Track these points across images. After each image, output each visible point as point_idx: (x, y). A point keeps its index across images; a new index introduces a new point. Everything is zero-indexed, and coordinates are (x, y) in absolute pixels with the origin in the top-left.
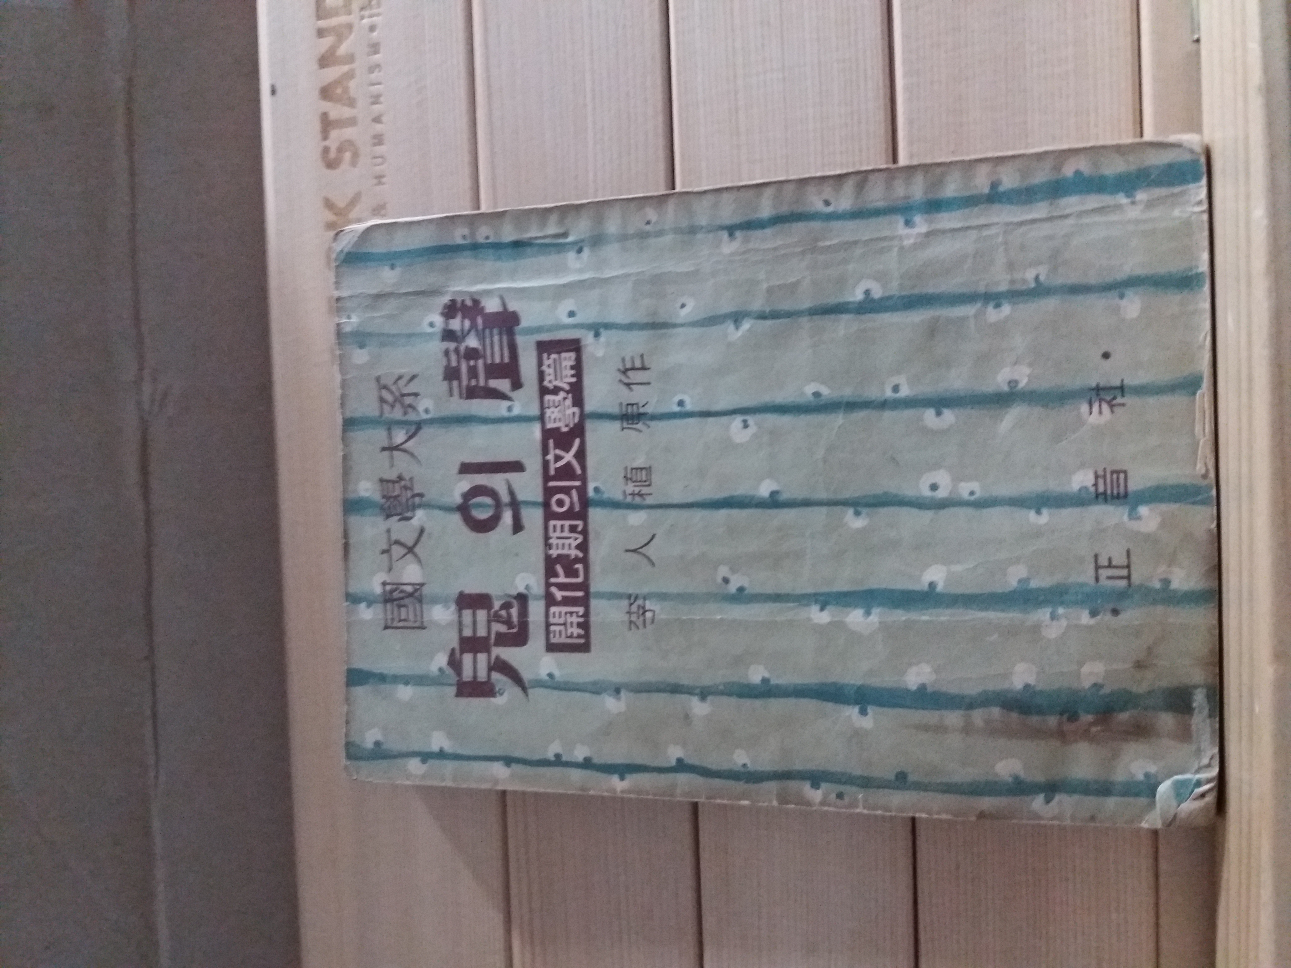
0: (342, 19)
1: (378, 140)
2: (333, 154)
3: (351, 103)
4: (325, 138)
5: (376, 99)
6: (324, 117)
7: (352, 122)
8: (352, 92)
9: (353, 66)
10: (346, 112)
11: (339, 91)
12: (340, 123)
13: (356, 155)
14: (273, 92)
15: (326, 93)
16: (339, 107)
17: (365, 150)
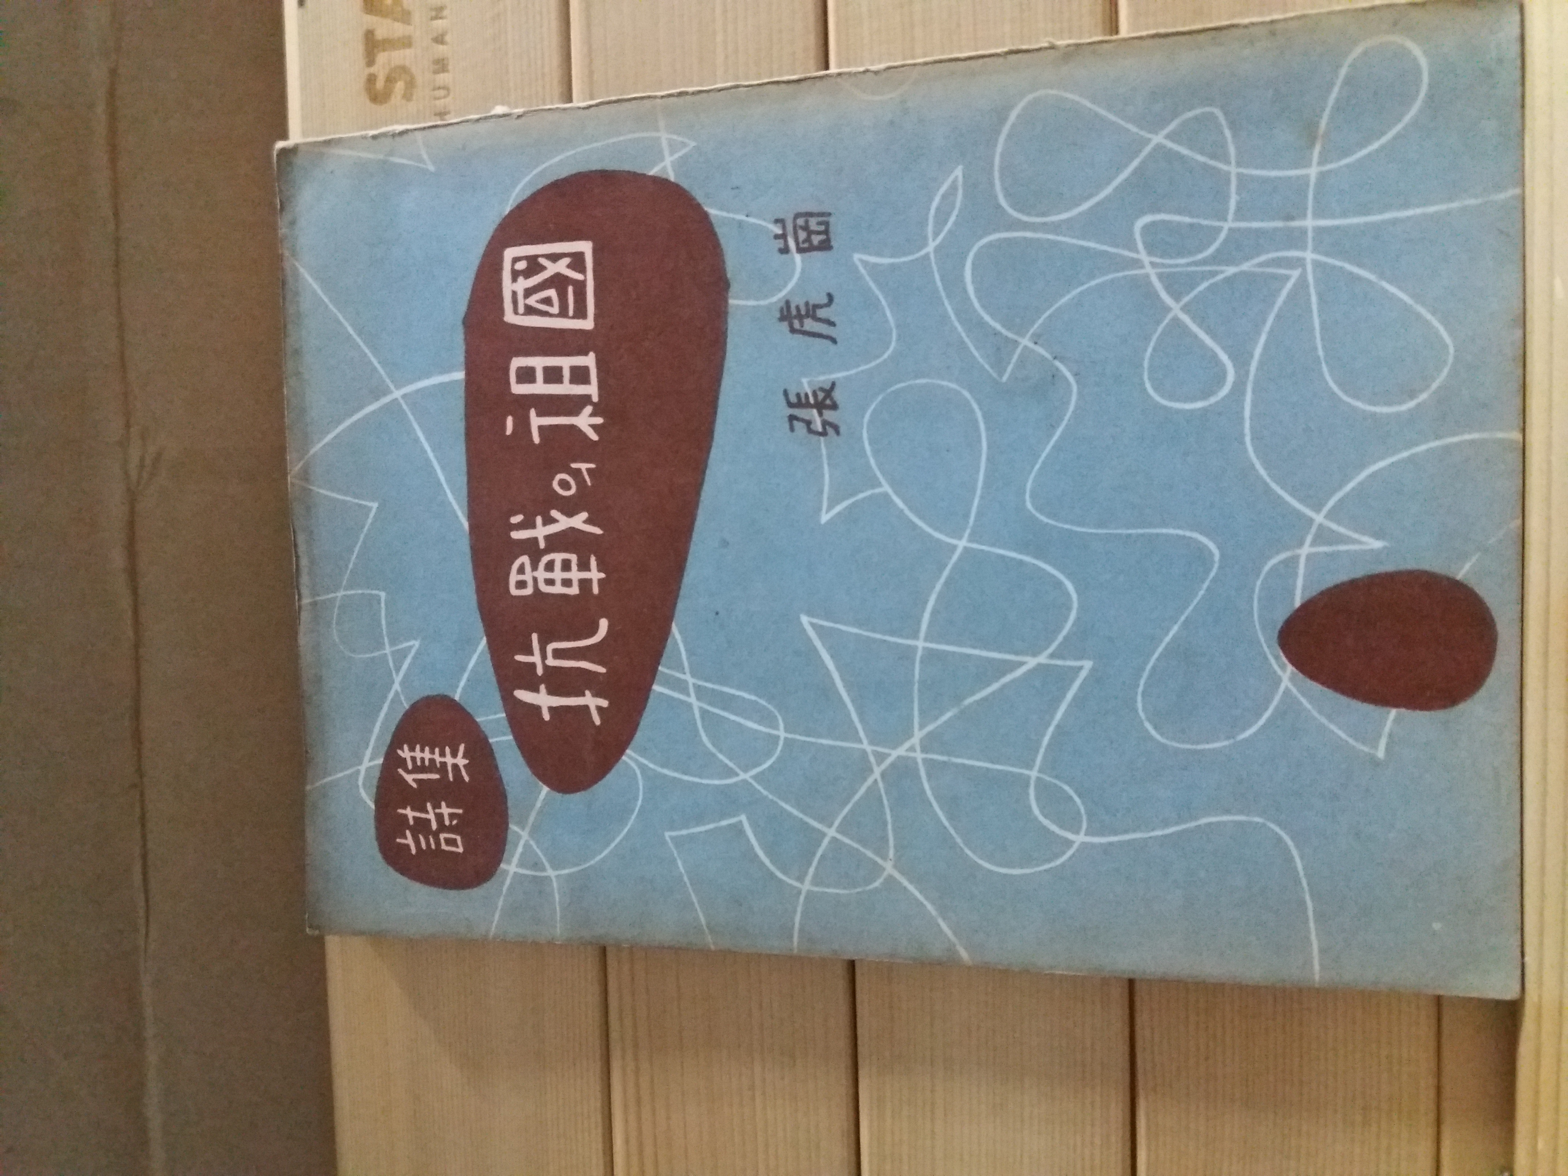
1: (441, 65)
2: (380, 85)
3: (405, 17)
4: (370, 62)
5: (437, 12)
8: (407, 4)
10: (398, 29)
11: (389, 2)
12: (389, 44)
13: (410, 87)
14: (301, 3)
15: (371, 4)
16: (387, 22)
17: (422, 76)
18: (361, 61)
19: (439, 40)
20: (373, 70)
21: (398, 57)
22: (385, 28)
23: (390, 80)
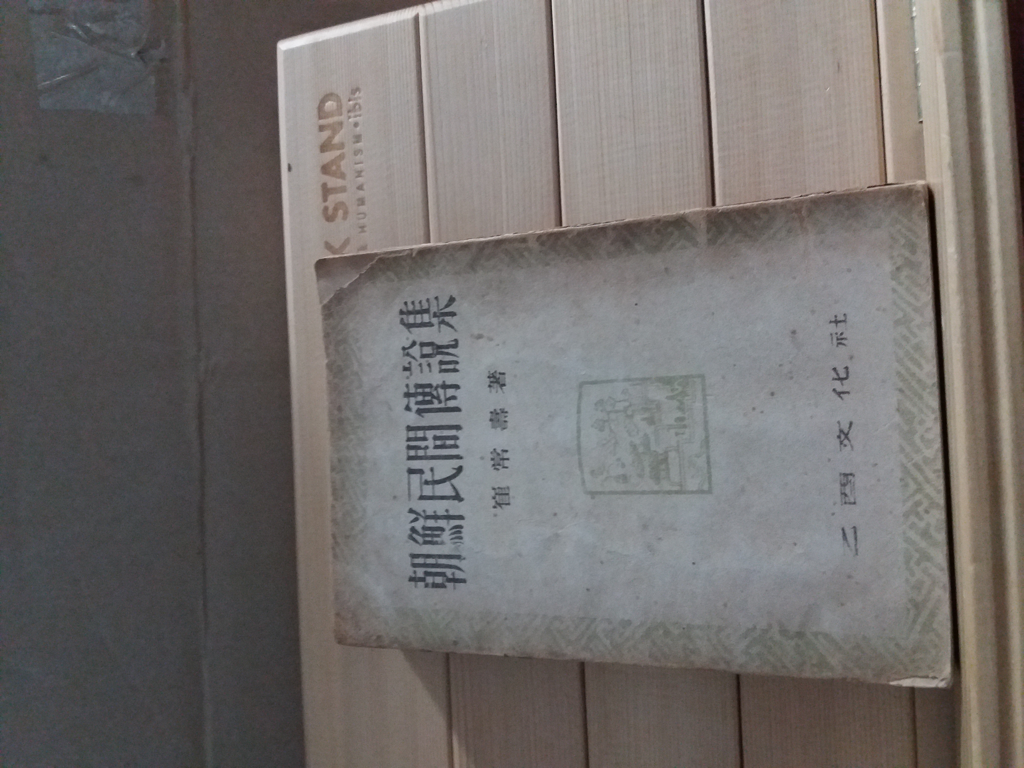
0: (336, 119)
1: (361, 202)
2: (330, 212)
3: (343, 176)
4: (325, 200)
5: (359, 174)
6: (324, 186)
7: (343, 189)
8: (343, 169)
9: (344, 151)
10: (339, 182)
11: (334, 168)
12: (335, 190)
13: (346, 213)
14: (290, 168)
15: (325, 169)
16: (334, 179)
17: (352, 208)
18: (320, 199)
19: (360, 188)
20: (327, 204)
21: (341, 197)
22: (332, 182)
23: (336, 209)
